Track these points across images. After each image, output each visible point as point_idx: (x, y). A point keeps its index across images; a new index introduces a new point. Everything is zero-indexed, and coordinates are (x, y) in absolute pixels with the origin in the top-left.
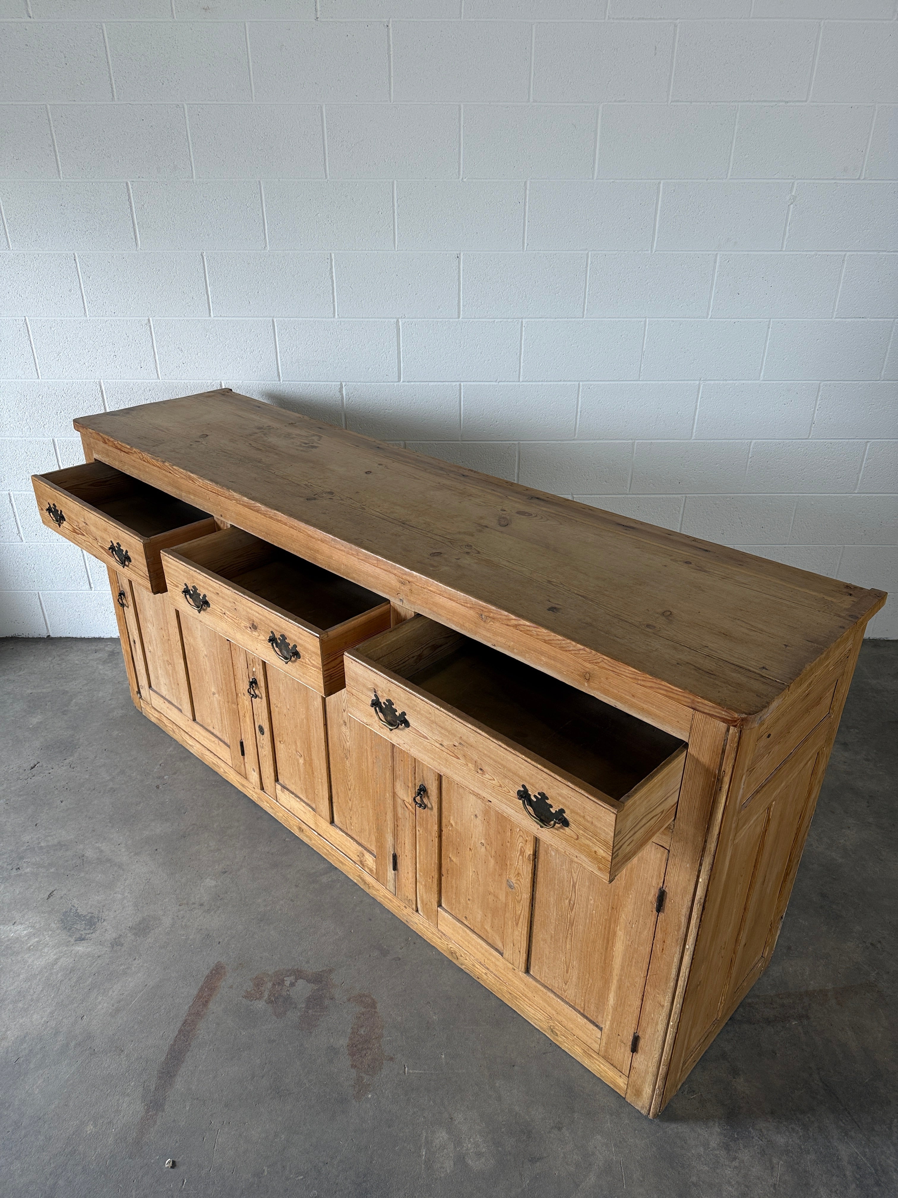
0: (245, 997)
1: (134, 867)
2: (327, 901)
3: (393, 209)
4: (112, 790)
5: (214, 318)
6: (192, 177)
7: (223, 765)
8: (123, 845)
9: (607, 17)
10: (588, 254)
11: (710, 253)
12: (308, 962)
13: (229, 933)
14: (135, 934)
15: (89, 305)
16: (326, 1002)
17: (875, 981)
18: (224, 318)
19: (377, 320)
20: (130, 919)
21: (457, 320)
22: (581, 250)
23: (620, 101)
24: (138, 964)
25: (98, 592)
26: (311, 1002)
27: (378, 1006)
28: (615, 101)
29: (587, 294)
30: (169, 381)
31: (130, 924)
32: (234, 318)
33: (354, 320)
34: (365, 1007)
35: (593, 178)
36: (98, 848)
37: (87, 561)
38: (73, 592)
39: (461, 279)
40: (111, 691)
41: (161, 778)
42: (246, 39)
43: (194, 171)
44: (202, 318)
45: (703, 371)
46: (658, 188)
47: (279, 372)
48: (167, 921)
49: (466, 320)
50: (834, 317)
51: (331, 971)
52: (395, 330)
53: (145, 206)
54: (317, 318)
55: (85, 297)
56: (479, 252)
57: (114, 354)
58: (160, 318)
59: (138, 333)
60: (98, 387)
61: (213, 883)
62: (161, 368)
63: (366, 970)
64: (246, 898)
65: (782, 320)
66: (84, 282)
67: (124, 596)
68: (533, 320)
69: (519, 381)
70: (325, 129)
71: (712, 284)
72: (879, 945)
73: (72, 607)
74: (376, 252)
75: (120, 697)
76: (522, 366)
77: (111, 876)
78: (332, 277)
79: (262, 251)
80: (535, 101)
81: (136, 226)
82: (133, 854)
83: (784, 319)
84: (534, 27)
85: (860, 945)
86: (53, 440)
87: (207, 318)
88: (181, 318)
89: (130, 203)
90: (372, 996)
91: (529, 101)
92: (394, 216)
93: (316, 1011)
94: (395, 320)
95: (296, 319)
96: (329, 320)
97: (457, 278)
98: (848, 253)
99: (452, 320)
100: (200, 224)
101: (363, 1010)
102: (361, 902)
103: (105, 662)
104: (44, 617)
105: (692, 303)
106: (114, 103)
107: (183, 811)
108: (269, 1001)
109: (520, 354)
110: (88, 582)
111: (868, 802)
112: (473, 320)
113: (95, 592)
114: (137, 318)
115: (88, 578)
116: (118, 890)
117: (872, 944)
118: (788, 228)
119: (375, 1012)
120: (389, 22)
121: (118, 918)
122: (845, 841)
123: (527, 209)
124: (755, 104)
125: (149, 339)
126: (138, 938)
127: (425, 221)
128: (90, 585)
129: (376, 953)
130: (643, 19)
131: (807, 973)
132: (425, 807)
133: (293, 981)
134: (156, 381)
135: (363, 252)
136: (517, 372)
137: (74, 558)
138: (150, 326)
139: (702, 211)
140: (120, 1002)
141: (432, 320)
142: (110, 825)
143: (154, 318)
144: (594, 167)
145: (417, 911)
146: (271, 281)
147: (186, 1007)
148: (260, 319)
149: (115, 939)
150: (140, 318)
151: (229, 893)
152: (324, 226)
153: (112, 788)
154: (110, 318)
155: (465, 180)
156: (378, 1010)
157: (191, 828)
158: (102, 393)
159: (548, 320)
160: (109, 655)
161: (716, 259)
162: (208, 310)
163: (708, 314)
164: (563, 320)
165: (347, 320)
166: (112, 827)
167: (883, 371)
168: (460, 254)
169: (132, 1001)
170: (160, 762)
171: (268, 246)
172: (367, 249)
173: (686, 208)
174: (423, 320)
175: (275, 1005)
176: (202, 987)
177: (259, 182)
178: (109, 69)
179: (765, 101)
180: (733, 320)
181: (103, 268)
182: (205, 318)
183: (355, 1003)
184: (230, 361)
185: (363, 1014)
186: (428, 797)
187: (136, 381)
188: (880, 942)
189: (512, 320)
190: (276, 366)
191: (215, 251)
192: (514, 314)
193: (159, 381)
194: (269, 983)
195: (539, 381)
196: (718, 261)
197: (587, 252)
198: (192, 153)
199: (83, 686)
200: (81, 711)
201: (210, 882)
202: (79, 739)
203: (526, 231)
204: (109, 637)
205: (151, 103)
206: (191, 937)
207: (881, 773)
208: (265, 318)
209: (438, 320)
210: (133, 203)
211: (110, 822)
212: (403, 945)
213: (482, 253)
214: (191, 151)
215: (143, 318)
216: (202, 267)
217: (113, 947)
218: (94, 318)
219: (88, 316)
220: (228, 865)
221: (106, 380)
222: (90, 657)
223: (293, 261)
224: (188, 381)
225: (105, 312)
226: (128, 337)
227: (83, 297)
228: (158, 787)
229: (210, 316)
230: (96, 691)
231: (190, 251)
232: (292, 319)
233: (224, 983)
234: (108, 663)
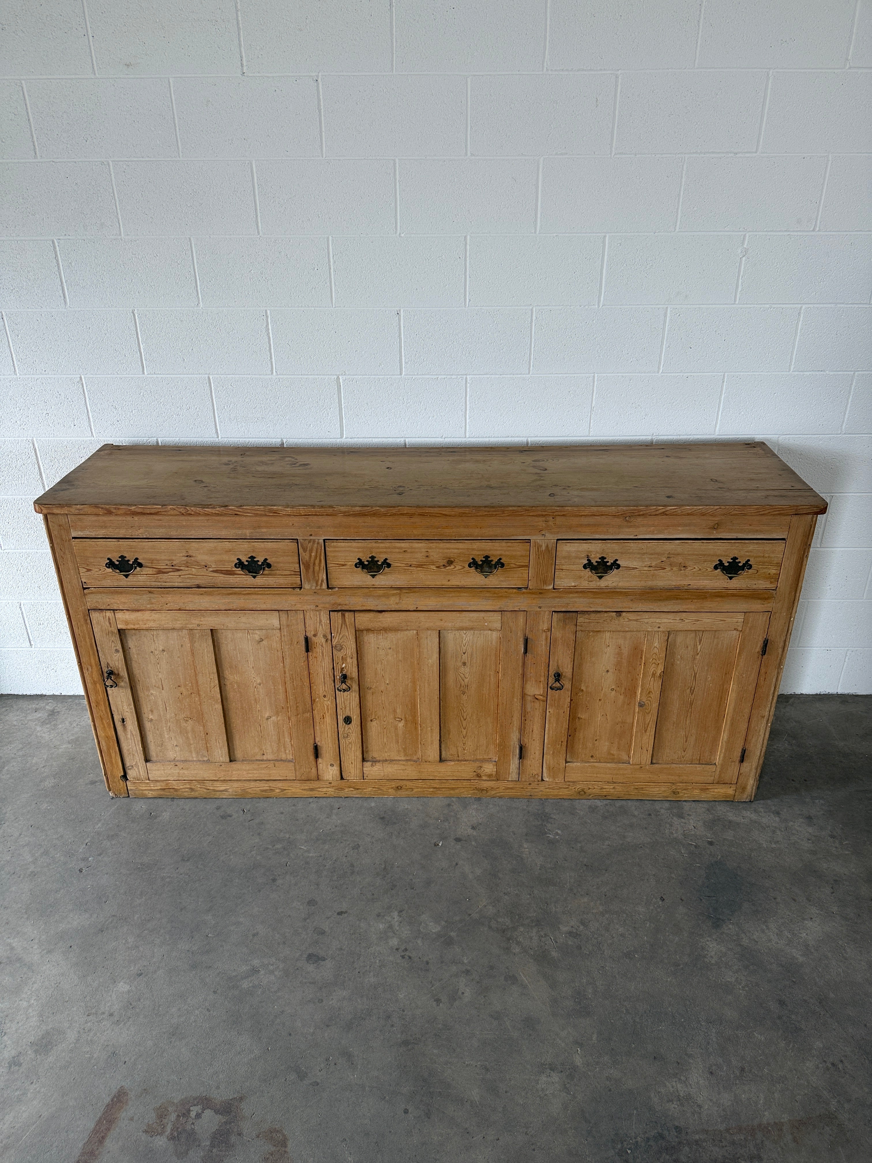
0: (146, 1132)
1: (45, 968)
2: (246, 1011)
3: (329, 265)
4: (33, 874)
5: (148, 376)
6: (120, 235)
8: (36, 941)
9: (545, 69)
10: (532, 310)
11: (659, 306)
12: (218, 1088)
13: (136, 1050)
14: (36, 1051)
15: (19, 363)
16: (233, 1139)
17: (835, 1111)
18: (158, 376)
19: (317, 377)
20: (33, 1032)
21: (399, 376)
22: (525, 306)
23: (561, 154)
24: (36, 1089)
25: (38, 649)
26: (217, 1139)
27: (290, 1144)
28: (556, 154)
29: (532, 350)
30: (103, 438)
31: (32, 1039)
32: (169, 376)
33: (292, 377)
34: (275, 1146)
35: (535, 232)
36: (9, 944)
37: (26, 619)
38: (13, 649)
39: (402, 336)
40: (45, 757)
41: (85, 859)
42: (171, 94)
43: (122, 229)
44: (136, 376)
45: (656, 426)
46: (604, 242)
47: (217, 430)
48: (71, 1036)
49: (409, 376)
50: (792, 370)
51: (241, 1099)
52: (336, 387)
53: (73, 264)
54: (255, 375)
55: (14, 356)
56: (420, 309)
57: (46, 412)
58: (92, 376)
59: (71, 391)
60: (31, 445)
61: (127, 988)
62: (95, 426)
63: (280, 1098)
64: (159, 1006)
65: (737, 373)
66: (13, 340)
68: (478, 376)
69: (465, 437)
70: (256, 185)
71: (663, 338)
72: (840, 1066)
73: (13, 664)
74: (313, 309)
75: (54, 763)
76: (467, 422)
77: (20, 979)
78: (268, 334)
79: (195, 308)
80: (472, 155)
81: (65, 284)
82: (45, 951)
83: (739, 373)
84: (469, 80)
85: (821, 1065)
87: (141, 376)
88: (114, 376)
89: (57, 261)
90: (284, 1131)
91: (466, 154)
92: (330, 272)
93: (221, 1151)
94: (336, 377)
95: (233, 376)
96: (267, 377)
97: (397, 334)
98: (804, 307)
99: (394, 377)
100: (130, 281)
101: (273, 1149)
102: (282, 1012)
103: (43, 723)
105: (642, 358)
106: (36, 160)
107: (104, 900)
108: (172, 1138)
109: (466, 410)
110: (28, 639)
111: (832, 888)
112: (416, 376)
113: (36, 649)
114: (68, 376)
115: (28, 635)
116: (24, 996)
117: (833, 1064)
118: (740, 281)
119: (285, 1152)
120: (317, 76)
121: (20, 1031)
122: (807, 935)
123: (468, 264)
124: (702, 155)
125: (82, 396)
126: (38, 1057)
127: (363, 277)
128: (30, 642)
129: (293, 1076)
130: (583, 70)
131: (761, 1102)
133: (200, 1111)
134: (90, 439)
135: (299, 308)
136: (463, 428)
137: (12, 615)
138: (82, 384)
139: (651, 265)
140: (9, 1137)
141: (374, 377)
142: (26, 916)
143: (86, 376)
144: (536, 220)
146: (205, 338)
147: (80, 1145)
148: (196, 376)
149: (14, 1057)
150: (72, 376)
151: (142, 1001)
152: (258, 283)
153: (32, 872)
154: (40, 376)
155: (402, 235)
156: (288, 1149)
157: (110, 920)
158: (35, 451)
159: (493, 376)
160: (49, 715)
161: (666, 313)
162: (141, 367)
163: (659, 368)
164: (509, 376)
165: (285, 377)
166: (27, 918)
167: (844, 425)
168: (400, 310)
169: (22, 1136)
170: (87, 841)
171: (201, 303)
172: (303, 306)
173: (634, 261)
174: (364, 377)
175: (177, 1142)
176: (100, 1118)
177: (190, 239)
178: (30, 126)
179: (713, 153)
180: (687, 374)
181: (31, 326)
182: (139, 376)
183: (264, 1140)
184: (166, 418)
185: (272, 1155)
187: (70, 438)
188: (841, 1061)
189: (455, 377)
190: (214, 423)
191: (146, 309)
192: (458, 370)
193: (93, 439)
194: (173, 1114)
195: (486, 437)
196: (668, 315)
197: (531, 307)
198: (119, 211)
199: (18, 750)
200: (12, 780)
201: (123, 987)
202: (6, 813)
203: (468, 286)
204: (51, 694)
205: (75, 160)
206: (95, 1056)
207: (847, 852)
208: (200, 376)
209: (380, 377)
210: (60, 260)
211: (26, 913)
212: (322, 1066)
213: (423, 309)
214: (118, 208)
215: (74, 376)
216: (134, 324)
217: (10, 1067)
218: (24, 376)
219: (18, 374)
220: (145, 966)
221: (39, 439)
222: (30, 717)
223: (227, 318)
224: (123, 439)
225: (35, 370)
226: (60, 395)
227: (12, 355)
228: (81, 871)
229: (144, 373)
230: (30, 756)
231: (121, 309)
232: (228, 376)
233: (125, 1114)
234: (47, 724)
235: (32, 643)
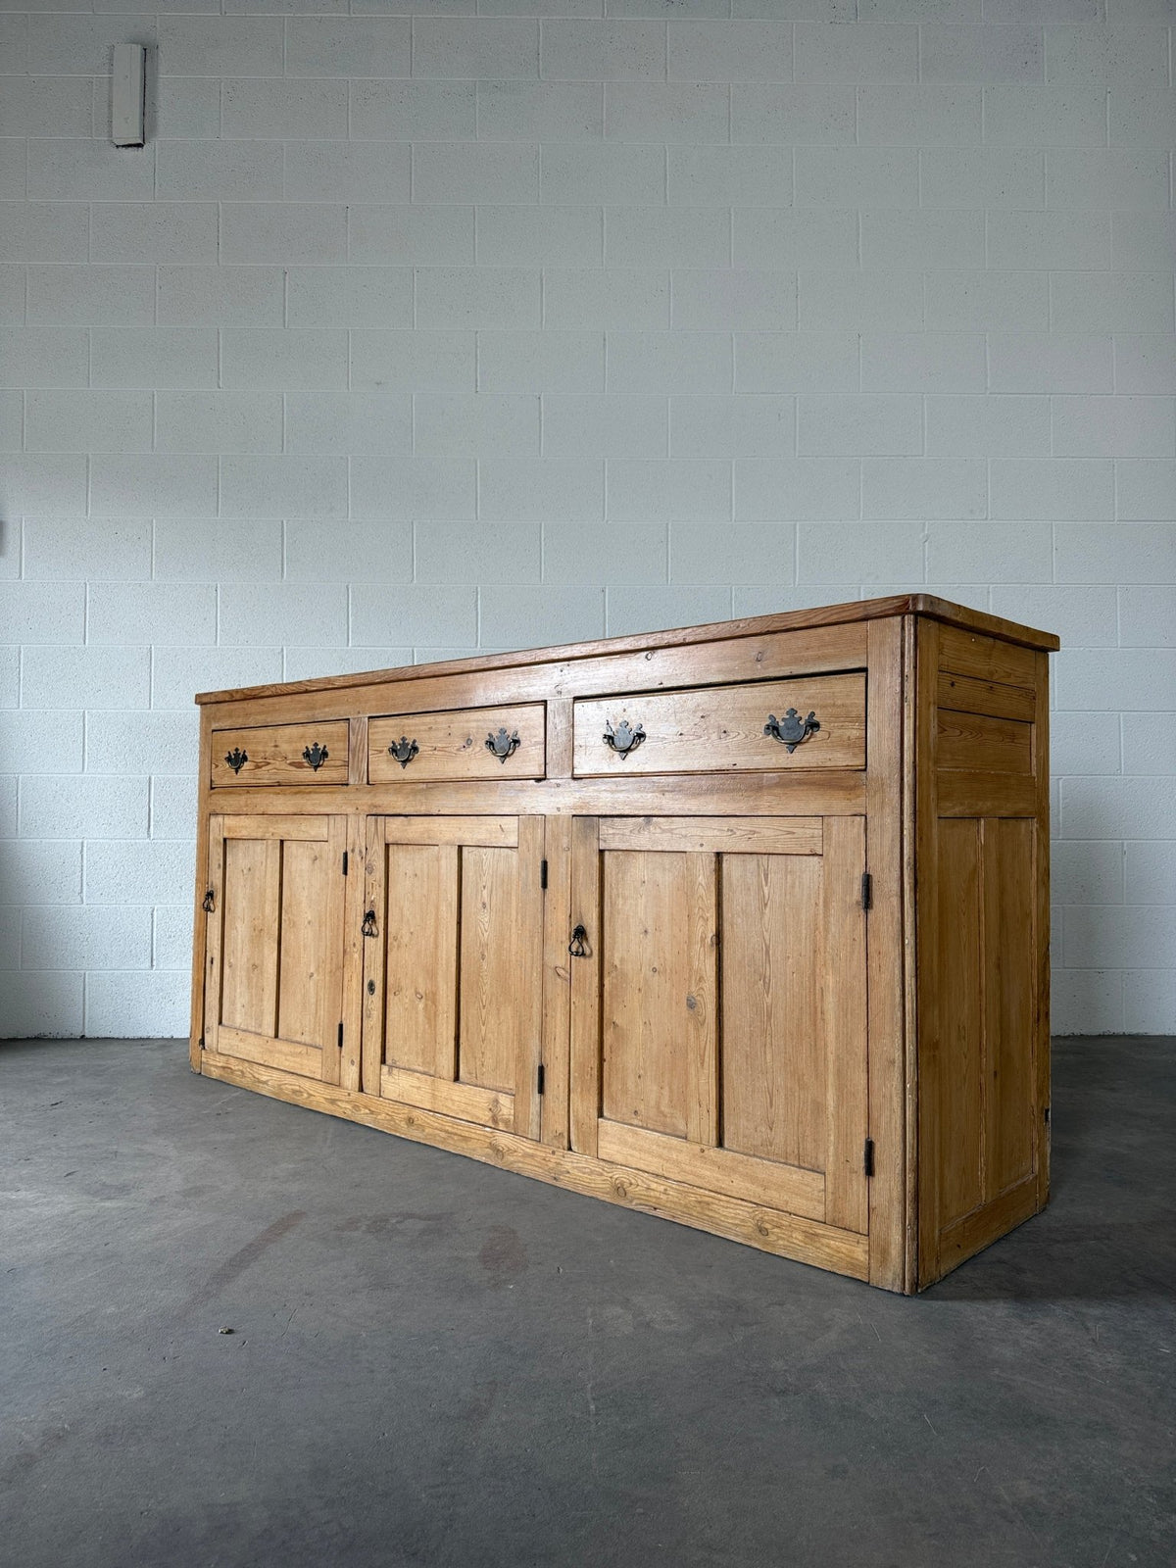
0: (334, 1230)
1: (184, 1158)
2: (446, 1174)
3: (541, 547)
4: (159, 1116)
5: (351, 647)
6: (348, 517)
7: (306, 1084)
8: (171, 1146)
11: (853, 586)
12: (421, 1209)
13: (313, 1194)
14: (184, 1196)
15: (222, 632)
16: (448, 1231)
18: (362, 648)
20: (178, 1187)
22: (725, 584)
23: (751, 456)
24: (188, 1212)
25: (160, 972)
26: (426, 1232)
27: (520, 1233)
28: (747, 457)
31: (178, 1190)
32: (372, 648)
34: (502, 1234)
35: (731, 521)
36: (137, 1148)
37: (155, 929)
38: (129, 972)
41: (222, 1109)
42: (413, 407)
43: (350, 512)
44: (339, 647)
46: (795, 529)
48: (228, 1188)
51: (452, 1213)
53: (298, 541)
54: (458, 647)
55: (219, 624)
56: (625, 587)
58: (295, 647)
59: (269, 663)
61: (292, 1166)
63: (502, 1212)
64: (336, 1174)
66: (221, 610)
67: (212, 899)
70: (479, 478)
73: (122, 994)
74: (522, 586)
75: (173, 1067)
77: (153, 1164)
78: (476, 608)
79: (409, 585)
80: (672, 457)
81: (285, 561)
82: (184, 1150)
84: (669, 400)
86: (150, 778)
88: (317, 647)
90: (510, 1228)
91: (667, 456)
92: (540, 553)
93: (433, 1237)
96: (471, 649)
98: (991, 586)
100: (350, 559)
104: (84, 1009)
106: (282, 454)
108: (367, 1232)
110: (150, 958)
113: (157, 972)
114: (270, 647)
115: (152, 952)
116: (161, 1171)
119: (516, 1237)
120: (541, 395)
121: (161, 1186)
123: (670, 548)
124: (876, 458)
126: (188, 1197)
127: (571, 558)
128: (152, 962)
129: (515, 1202)
130: (766, 394)
132: (583, 954)
133: (401, 1220)
135: (509, 584)
137: (140, 925)
138: (283, 655)
139: (840, 550)
140: (160, 1234)
142: (154, 1135)
143: (289, 646)
144: (731, 511)
145: (570, 1149)
146: (414, 612)
147: (253, 1236)
148: (399, 648)
149: (156, 1198)
150: (274, 647)
151: (312, 1172)
152: (471, 562)
154: (242, 646)
155: (609, 522)
157: (262, 1137)
160: (159, 1047)
162: (345, 639)
166: (157, 1136)
168: (605, 588)
169: (177, 1233)
170: (223, 1101)
171: (415, 580)
172: (513, 581)
173: (824, 547)
175: (375, 1234)
176: (274, 1225)
177: (412, 522)
178: (283, 427)
179: (885, 457)
181: (245, 597)
182: (341, 647)
183: (487, 1231)
185: (500, 1236)
186: (587, 939)
191: (361, 583)
194: (367, 1222)
197: (731, 586)
198: (350, 498)
199: (125, 1062)
201: (287, 1166)
202: (117, 1089)
203: (670, 566)
205: (318, 455)
206: (261, 1196)
208: (404, 648)
210: (286, 539)
214: (350, 496)
215: (277, 647)
217: (153, 1203)
218: (224, 646)
220: (311, 1157)
228: (219, 1114)
231: (336, 584)
233: (305, 1222)
235: (155, 963)
